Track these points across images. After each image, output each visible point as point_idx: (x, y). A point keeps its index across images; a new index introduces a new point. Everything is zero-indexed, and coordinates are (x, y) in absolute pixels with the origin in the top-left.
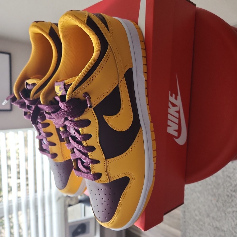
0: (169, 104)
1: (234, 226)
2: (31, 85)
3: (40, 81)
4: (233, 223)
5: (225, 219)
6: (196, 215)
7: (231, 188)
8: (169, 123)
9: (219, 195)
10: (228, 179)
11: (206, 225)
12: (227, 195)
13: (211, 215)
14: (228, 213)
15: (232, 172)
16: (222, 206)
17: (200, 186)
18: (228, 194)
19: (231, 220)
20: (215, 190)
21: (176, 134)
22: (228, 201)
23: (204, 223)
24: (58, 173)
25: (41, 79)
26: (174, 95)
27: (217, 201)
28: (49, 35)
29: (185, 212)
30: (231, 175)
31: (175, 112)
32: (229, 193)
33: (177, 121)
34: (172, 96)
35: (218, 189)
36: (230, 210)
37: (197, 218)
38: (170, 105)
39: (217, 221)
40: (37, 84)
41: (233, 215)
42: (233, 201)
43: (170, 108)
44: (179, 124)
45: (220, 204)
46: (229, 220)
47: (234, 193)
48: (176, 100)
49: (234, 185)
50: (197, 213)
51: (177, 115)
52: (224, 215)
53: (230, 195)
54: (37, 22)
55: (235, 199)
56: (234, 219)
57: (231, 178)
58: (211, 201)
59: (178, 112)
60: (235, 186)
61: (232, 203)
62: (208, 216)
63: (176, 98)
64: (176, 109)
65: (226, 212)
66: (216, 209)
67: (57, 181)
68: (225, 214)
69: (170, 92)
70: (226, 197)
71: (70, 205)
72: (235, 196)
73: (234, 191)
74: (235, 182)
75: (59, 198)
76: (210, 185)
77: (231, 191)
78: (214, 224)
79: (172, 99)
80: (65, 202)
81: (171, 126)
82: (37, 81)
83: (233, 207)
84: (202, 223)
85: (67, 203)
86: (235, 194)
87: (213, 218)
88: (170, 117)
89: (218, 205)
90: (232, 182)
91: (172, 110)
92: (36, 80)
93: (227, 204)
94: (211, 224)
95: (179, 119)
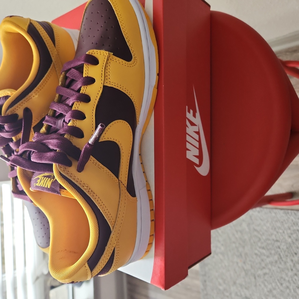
0: (187, 121)
1: (267, 293)
2: (2, 98)
3: (15, 92)
4: (265, 289)
5: (256, 286)
6: (220, 284)
7: (259, 244)
8: (188, 146)
9: (246, 254)
10: (256, 233)
11: (233, 295)
12: (256, 254)
13: (238, 282)
14: (258, 277)
15: (260, 224)
16: (251, 268)
17: (222, 245)
18: (256, 252)
19: (263, 286)
20: (241, 249)
21: (197, 161)
22: (257, 261)
23: (231, 294)
24: (41, 223)
25: (16, 89)
26: (191, 111)
27: (244, 263)
28: (27, 33)
29: (205, 281)
30: (258, 228)
31: (194, 133)
32: (258, 251)
33: (197, 144)
34: (189, 112)
35: (244, 247)
36: (260, 273)
37: (221, 288)
38: (188, 123)
39: (246, 288)
40: (10, 96)
41: (264, 279)
42: (262, 260)
43: (188, 127)
44: (200, 149)
45: (247, 267)
46: (260, 285)
47: (263, 250)
48: (194, 118)
49: (262, 240)
50: (221, 281)
51: (196, 136)
52: (253, 280)
53: (259, 254)
54: (11, 16)
55: (265, 258)
56: (266, 284)
57: (258, 232)
58: (237, 263)
59: (198, 133)
60: (264, 241)
61: (262, 263)
62: (235, 283)
63: (194, 116)
64: (196, 129)
65: (256, 276)
66: (243, 274)
67: (39, 237)
68: (255, 278)
69: (187, 107)
70: (255, 256)
71: (53, 287)
72: (265, 254)
73: (263, 248)
74: (263, 236)
75: (37, 278)
76: (234, 242)
77: (260, 247)
78: (243, 294)
79: (189, 116)
80: (45, 282)
81: (190, 150)
82: (11, 92)
83: (264, 268)
84: (227, 294)
85: (49, 284)
86: (265, 251)
87: (241, 285)
88: (188, 138)
89: (245, 268)
90: (259, 236)
91: (190, 130)
92: (9, 90)
93: (256, 266)
94: (239, 294)
95: (200, 142)
